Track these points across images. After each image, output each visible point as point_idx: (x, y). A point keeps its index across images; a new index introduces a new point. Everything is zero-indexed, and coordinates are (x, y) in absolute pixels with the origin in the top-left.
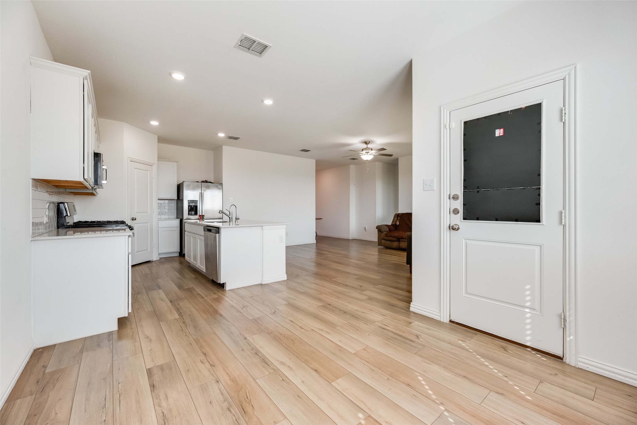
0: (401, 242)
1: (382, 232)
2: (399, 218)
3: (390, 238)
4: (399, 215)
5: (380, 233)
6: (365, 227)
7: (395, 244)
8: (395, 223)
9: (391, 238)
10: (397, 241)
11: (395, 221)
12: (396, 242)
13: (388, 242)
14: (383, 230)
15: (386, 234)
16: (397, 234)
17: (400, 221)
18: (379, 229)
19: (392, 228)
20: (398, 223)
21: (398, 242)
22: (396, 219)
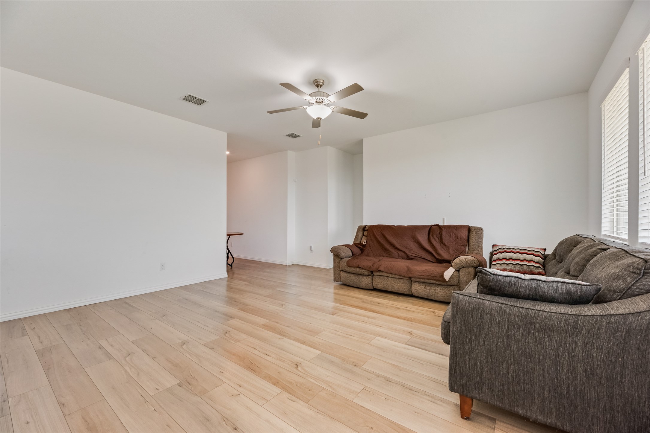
0: (374, 276)
1: (342, 259)
2: (366, 233)
3: (355, 269)
4: (366, 229)
5: (338, 260)
6: (311, 247)
7: (366, 281)
8: (359, 241)
9: (358, 270)
10: (368, 275)
11: (360, 238)
12: (367, 277)
13: (353, 277)
14: (343, 254)
15: (348, 262)
16: (366, 262)
17: (367, 238)
18: (336, 253)
19: (357, 250)
20: (364, 242)
21: (370, 277)
22: (360, 235)
